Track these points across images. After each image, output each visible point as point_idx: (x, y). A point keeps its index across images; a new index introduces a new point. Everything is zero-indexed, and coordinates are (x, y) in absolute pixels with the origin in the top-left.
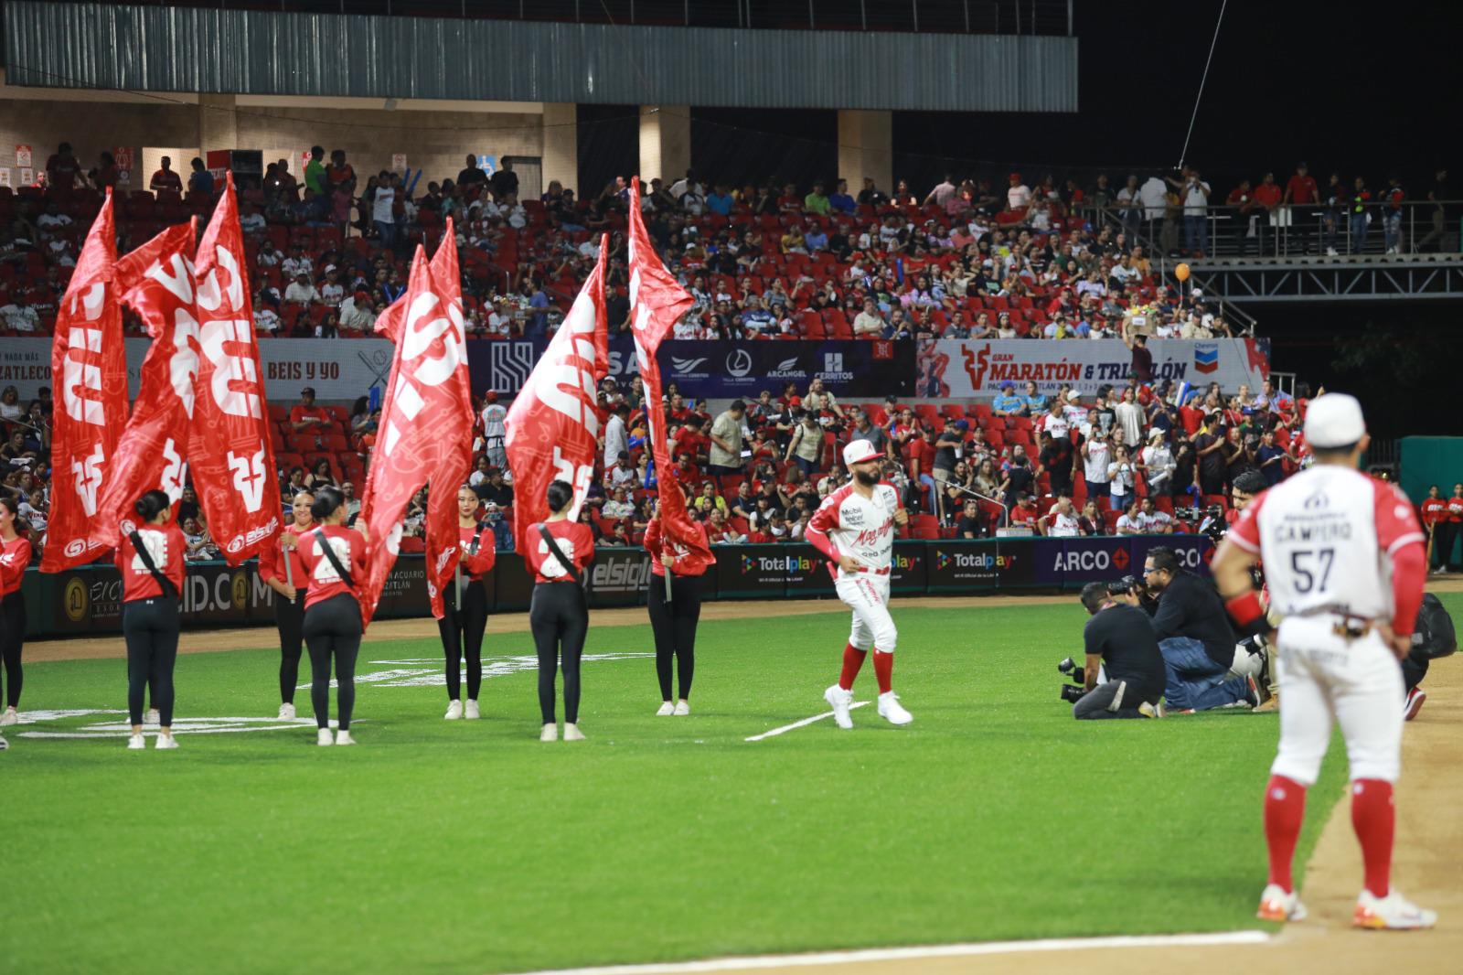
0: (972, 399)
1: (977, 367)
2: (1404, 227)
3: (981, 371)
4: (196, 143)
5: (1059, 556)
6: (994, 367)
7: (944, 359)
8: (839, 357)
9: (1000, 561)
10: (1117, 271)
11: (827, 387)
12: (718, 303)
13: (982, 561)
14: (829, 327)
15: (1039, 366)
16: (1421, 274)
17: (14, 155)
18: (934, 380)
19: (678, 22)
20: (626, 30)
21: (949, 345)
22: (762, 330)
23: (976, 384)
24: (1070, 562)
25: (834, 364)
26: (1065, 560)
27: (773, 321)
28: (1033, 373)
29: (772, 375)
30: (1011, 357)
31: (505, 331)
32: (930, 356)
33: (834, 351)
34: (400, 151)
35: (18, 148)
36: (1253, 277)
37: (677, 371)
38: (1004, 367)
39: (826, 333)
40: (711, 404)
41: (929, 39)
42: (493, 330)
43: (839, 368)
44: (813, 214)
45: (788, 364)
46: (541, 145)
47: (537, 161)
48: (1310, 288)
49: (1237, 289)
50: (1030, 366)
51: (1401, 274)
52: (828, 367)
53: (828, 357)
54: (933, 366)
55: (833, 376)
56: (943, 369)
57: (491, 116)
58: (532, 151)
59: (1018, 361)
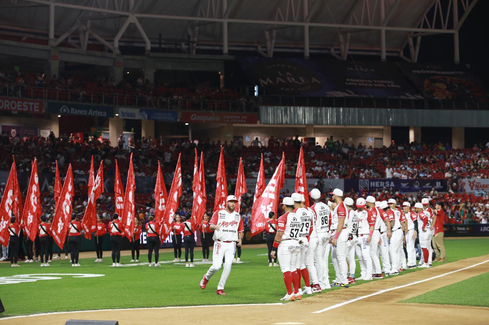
0: (471, 193)
1: (472, 185)
3: (473, 186)
4: (305, 135)
5: (482, 228)
6: (476, 185)
7: (464, 183)
8: (440, 183)
9: (468, 229)
11: (436, 190)
12: (414, 171)
13: (463, 229)
14: (439, 176)
15: (487, 185)
17: (265, 139)
18: (462, 188)
19: (411, 108)
20: (399, 110)
21: (466, 180)
22: (423, 177)
23: (472, 189)
24: (484, 229)
25: (438, 185)
26: (483, 229)
27: (426, 175)
29: (424, 187)
30: (480, 183)
31: (364, 177)
32: (461, 183)
33: (438, 181)
34: (351, 137)
35: (266, 137)
37: (402, 186)
38: (478, 185)
39: (438, 177)
41: (469, 112)
42: (361, 177)
43: (440, 185)
44: (441, 150)
45: (428, 184)
46: (383, 135)
47: (382, 139)
50: (484, 185)
52: (437, 185)
53: (437, 183)
54: (462, 185)
55: (438, 187)
56: (464, 186)
57: (371, 129)
58: (381, 137)
59: (482, 184)
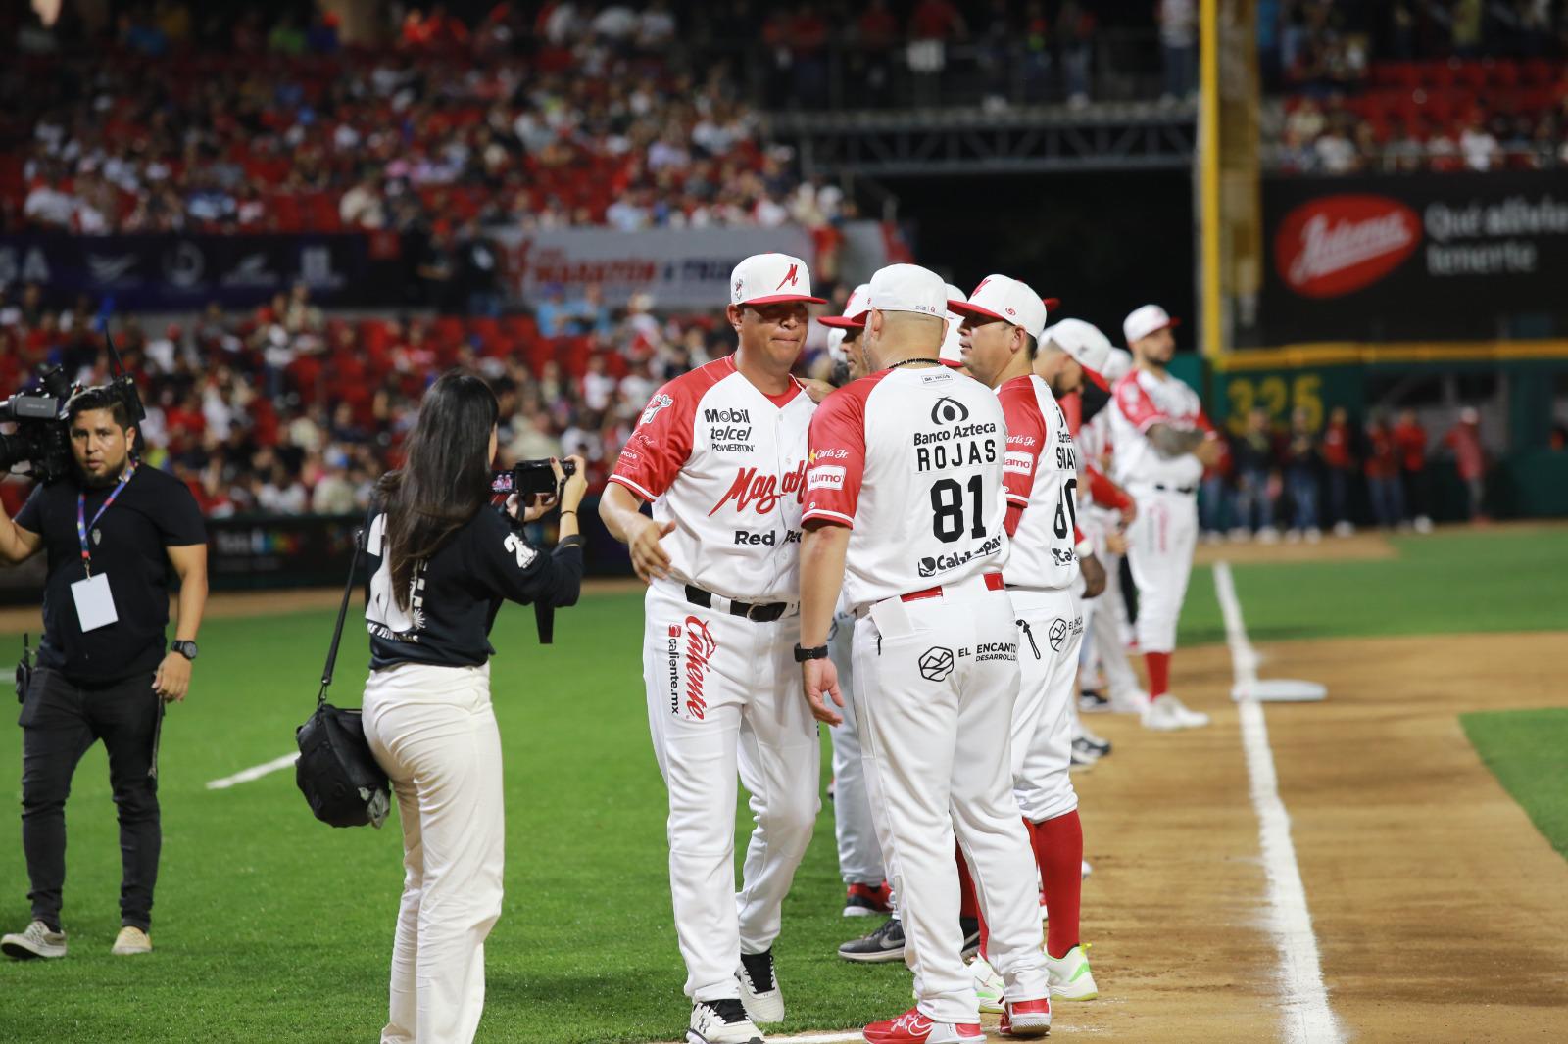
1: (514, 268)
2: (1093, 68)
8: (323, 255)
10: (704, 133)
16: (1116, 132)
22: (215, 218)
25: (316, 264)
27: (230, 206)
28: (591, 274)
29: (230, 280)
30: (561, 254)
36: (889, 140)
39: (306, 221)
40: (149, 323)
43: (324, 271)
44: (282, 56)
45: (252, 265)
48: (967, 153)
49: (868, 155)
51: (1089, 134)
52: (310, 270)
53: (308, 255)
55: (317, 282)
59: (570, 258)
